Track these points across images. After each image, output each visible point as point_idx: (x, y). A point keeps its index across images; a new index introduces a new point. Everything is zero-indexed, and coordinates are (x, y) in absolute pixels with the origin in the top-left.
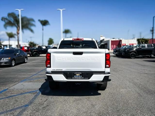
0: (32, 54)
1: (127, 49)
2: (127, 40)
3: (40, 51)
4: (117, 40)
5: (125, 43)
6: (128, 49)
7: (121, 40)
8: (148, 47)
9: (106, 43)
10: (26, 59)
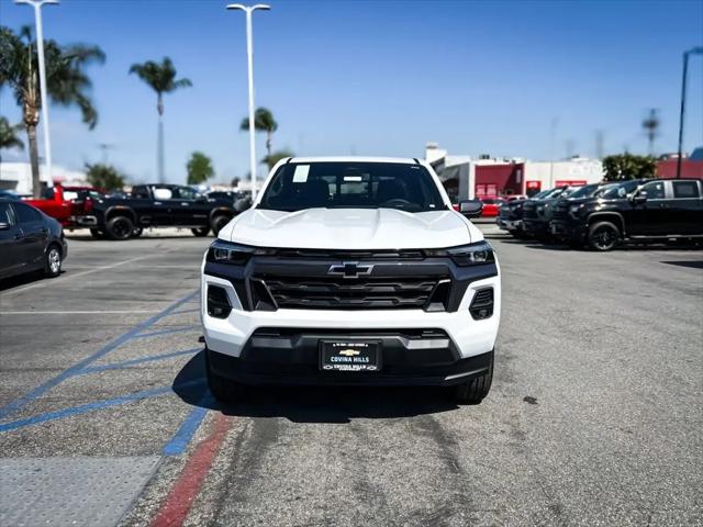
0: (101, 225)
1: (576, 203)
2: (549, 165)
3: (141, 211)
4: (500, 162)
5: (537, 179)
6: (582, 206)
7: (518, 162)
8: (676, 195)
9: (452, 175)
10: (54, 255)
